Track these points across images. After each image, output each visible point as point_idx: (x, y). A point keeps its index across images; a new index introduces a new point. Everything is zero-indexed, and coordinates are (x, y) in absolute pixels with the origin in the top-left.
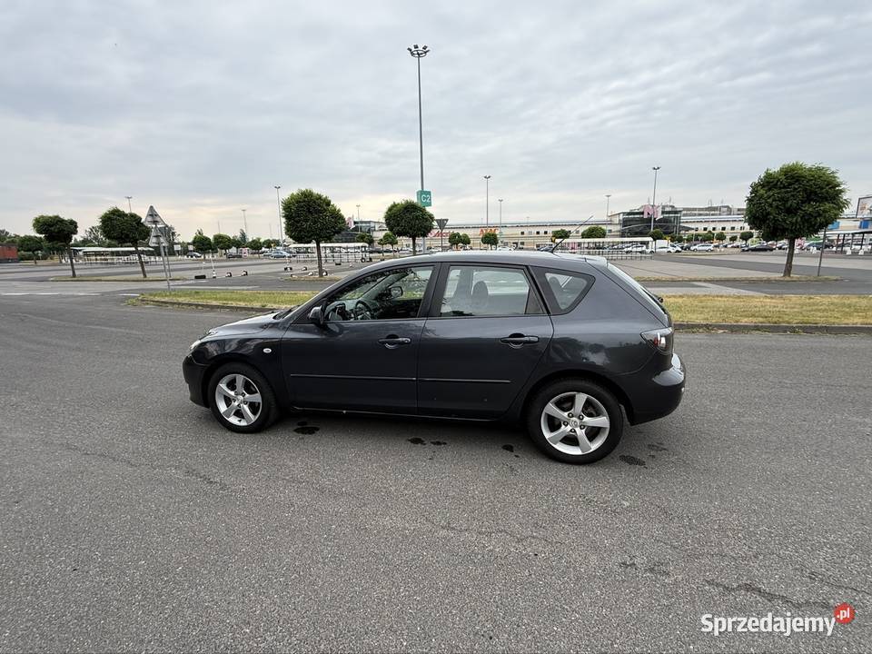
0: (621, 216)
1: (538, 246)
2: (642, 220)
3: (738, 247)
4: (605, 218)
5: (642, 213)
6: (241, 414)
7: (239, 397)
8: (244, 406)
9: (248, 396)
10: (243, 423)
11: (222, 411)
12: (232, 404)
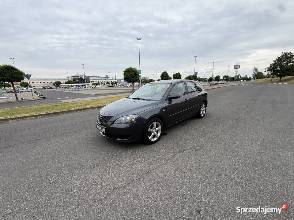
0: (72, 78)
1: (43, 87)
2: (79, 79)
3: (106, 86)
4: (67, 78)
5: (79, 77)
6: (154, 136)
7: (154, 130)
8: (156, 133)
9: (157, 129)
10: (156, 139)
11: (150, 138)
12: (152, 134)
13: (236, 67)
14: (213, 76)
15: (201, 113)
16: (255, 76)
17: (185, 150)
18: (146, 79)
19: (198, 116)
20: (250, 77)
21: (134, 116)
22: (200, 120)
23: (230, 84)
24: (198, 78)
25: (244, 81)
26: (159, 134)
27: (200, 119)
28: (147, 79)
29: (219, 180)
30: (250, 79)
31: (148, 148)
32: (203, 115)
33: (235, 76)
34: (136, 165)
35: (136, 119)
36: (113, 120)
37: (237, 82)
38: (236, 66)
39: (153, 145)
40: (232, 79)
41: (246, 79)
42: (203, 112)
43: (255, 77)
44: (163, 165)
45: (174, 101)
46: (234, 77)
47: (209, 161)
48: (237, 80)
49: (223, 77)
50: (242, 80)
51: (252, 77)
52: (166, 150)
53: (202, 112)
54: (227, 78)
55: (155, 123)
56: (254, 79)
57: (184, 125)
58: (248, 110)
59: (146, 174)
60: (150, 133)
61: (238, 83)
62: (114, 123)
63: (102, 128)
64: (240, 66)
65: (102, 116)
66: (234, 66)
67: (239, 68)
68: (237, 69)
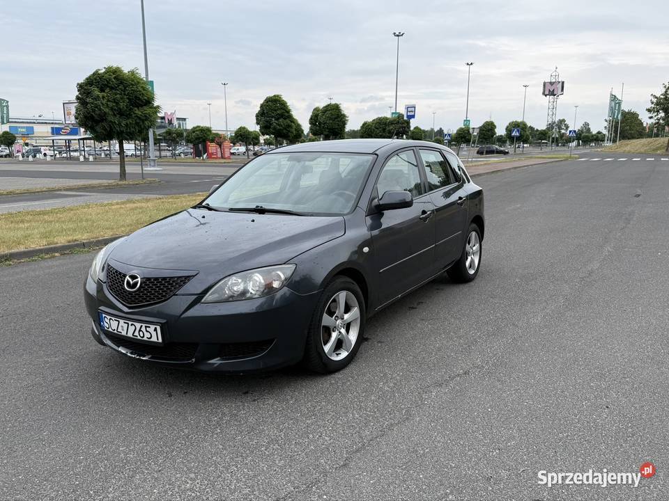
6: (339, 344)
7: (339, 322)
8: (343, 331)
9: (346, 316)
10: (344, 354)
11: (327, 348)
12: (334, 335)
13: (552, 89)
14: (467, 121)
15: (468, 264)
16: (616, 128)
17: (452, 378)
18: (170, 122)
19: (458, 275)
20: (599, 133)
21: (280, 270)
22: (464, 288)
23: (530, 156)
24: (412, 129)
25: (579, 145)
26: (353, 336)
27: (467, 285)
28: (175, 123)
29: (567, 436)
30: (598, 138)
31: (326, 385)
32: (472, 272)
33: (551, 127)
34: (311, 436)
35: (286, 279)
36: (194, 287)
37: (558, 148)
38: (551, 83)
39: (338, 375)
40: (541, 137)
41: (585, 137)
42: (472, 260)
43: (616, 132)
44: (399, 422)
45: (392, 219)
46: (544, 128)
47: (531, 396)
48: (556, 141)
49: (509, 130)
50: (574, 144)
51: (605, 132)
52: (392, 385)
53: (469, 258)
54: (521, 134)
55: (342, 296)
56: (614, 141)
57: (413, 308)
58: (610, 250)
59: (358, 451)
60: (328, 331)
61: (561, 153)
62: (203, 300)
63: (144, 325)
64: (563, 83)
65: (139, 279)
66: (544, 85)
67: (560, 92)
68: (554, 95)
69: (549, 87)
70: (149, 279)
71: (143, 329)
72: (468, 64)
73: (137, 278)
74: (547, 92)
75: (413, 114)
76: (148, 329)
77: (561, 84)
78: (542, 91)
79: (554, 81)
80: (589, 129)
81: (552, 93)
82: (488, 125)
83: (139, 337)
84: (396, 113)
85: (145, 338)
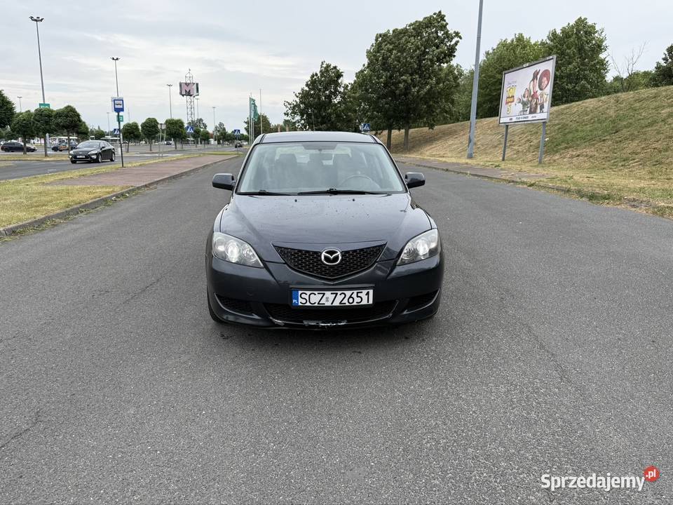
30: (234, 137)
62: (398, 263)
63: (355, 292)
64: (197, 84)
65: (339, 253)
66: (181, 86)
67: (195, 93)
68: (191, 96)
69: (184, 87)
70: (347, 252)
71: (354, 296)
72: (113, 59)
73: (335, 252)
74: (184, 93)
75: (121, 107)
76: (359, 295)
77: (195, 85)
78: (179, 91)
79: (189, 82)
80: (224, 129)
81: (189, 94)
82: (152, 121)
83: (347, 304)
84: (44, 104)
85: (355, 304)
